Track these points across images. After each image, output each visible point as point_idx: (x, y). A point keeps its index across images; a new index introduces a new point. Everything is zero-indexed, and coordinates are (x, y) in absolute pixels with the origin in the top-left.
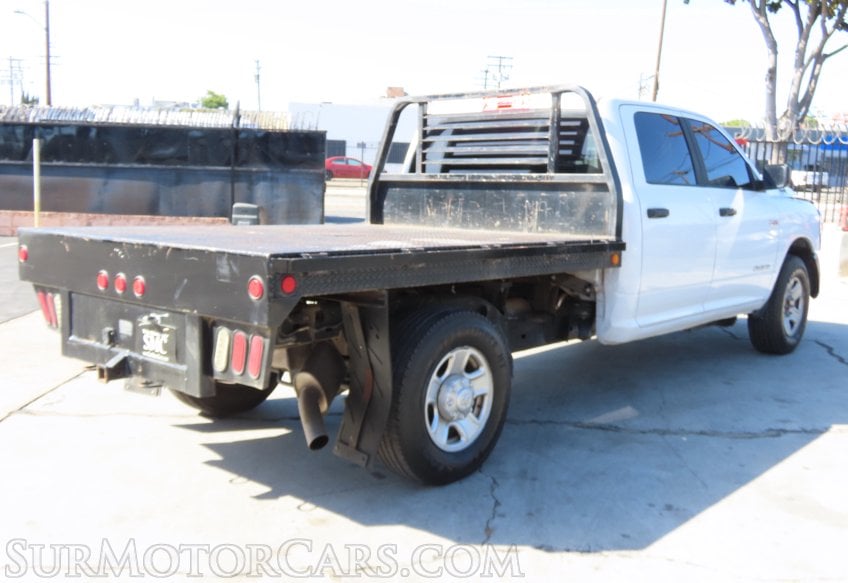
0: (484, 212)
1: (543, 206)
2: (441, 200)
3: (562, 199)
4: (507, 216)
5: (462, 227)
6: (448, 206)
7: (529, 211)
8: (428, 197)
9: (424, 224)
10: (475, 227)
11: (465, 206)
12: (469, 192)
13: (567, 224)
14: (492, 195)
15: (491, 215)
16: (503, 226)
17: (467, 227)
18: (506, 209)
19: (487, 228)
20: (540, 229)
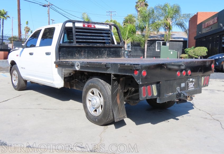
0: (93, 54)
1: (108, 52)
2: (80, 51)
3: (112, 50)
4: (100, 55)
5: (87, 59)
6: (82, 53)
7: (105, 53)
8: (76, 51)
9: (75, 59)
10: (91, 59)
11: (88, 53)
12: (89, 49)
13: (113, 56)
14: (95, 50)
15: (95, 55)
16: (99, 58)
17: (89, 59)
18: (99, 53)
19: (94, 58)
20: (107, 57)
